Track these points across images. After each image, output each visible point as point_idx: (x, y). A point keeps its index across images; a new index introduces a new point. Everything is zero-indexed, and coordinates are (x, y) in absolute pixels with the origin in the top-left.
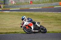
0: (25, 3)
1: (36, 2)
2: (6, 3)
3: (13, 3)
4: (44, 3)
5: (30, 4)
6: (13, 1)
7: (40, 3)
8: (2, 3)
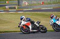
0: (37, 4)
1: (47, 3)
2: (20, 5)
3: (27, 4)
4: (55, 3)
5: (42, 4)
6: (26, 2)
7: (51, 4)
8: (16, 5)
